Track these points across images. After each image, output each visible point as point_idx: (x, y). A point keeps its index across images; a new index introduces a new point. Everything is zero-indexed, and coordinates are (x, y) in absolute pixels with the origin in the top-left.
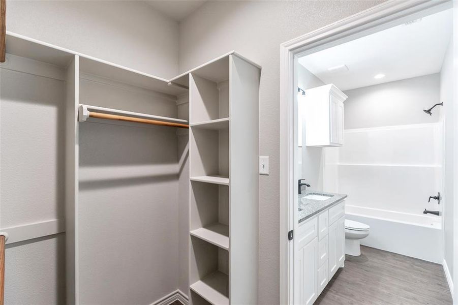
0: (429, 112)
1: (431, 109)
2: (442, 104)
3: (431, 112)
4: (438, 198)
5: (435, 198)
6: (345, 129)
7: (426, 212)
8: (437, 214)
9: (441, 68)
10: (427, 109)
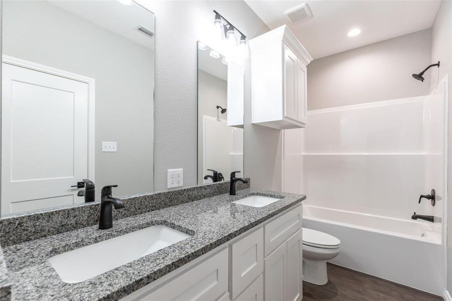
0: (419, 77)
1: (422, 73)
2: (438, 65)
3: (423, 76)
4: (432, 197)
5: (428, 197)
6: (309, 109)
7: (415, 217)
8: (431, 219)
9: (434, 22)
10: (418, 73)
